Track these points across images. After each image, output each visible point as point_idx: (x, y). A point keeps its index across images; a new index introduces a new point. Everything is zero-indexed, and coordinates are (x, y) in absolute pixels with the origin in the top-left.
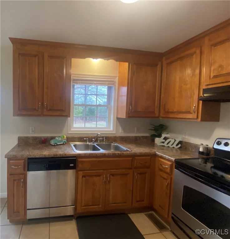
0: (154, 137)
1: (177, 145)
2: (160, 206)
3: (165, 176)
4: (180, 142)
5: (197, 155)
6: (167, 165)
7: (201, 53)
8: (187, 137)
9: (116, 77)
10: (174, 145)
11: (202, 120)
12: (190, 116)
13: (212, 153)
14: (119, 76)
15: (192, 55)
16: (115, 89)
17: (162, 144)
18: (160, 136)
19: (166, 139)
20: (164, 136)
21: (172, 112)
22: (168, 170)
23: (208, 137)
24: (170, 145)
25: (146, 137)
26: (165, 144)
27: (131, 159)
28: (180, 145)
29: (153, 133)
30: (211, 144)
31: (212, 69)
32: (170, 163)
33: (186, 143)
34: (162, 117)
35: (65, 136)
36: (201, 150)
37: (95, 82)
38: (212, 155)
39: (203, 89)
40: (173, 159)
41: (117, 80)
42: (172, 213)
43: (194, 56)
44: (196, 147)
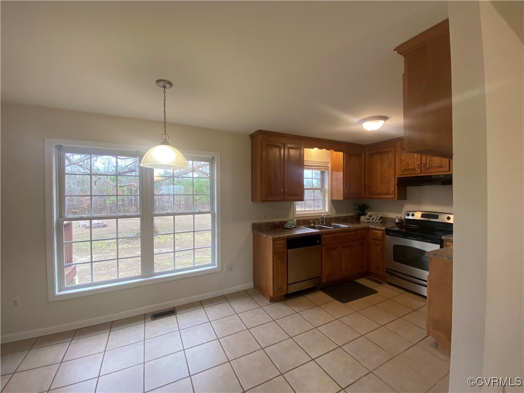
0: (359, 215)
1: (379, 220)
2: (376, 268)
3: (379, 243)
4: (381, 218)
5: (394, 225)
6: (379, 234)
7: (395, 152)
8: (385, 213)
9: (329, 162)
10: (377, 221)
11: (398, 199)
12: (390, 197)
13: (404, 222)
14: (331, 162)
15: (389, 152)
16: (328, 174)
17: (368, 221)
18: (364, 214)
19: (370, 216)
20: (369, 214)
21: (376, 194)
22: (381, 238)
23: (400, 212)
24: (374, 221)
25: (352, 216)
26: (370, 221)
27: (354, 233)
28: (381, 220)
29: (359, 212)
30: (403, 216)
31: (403, 164)
32: (381, 232)
33: (385, 218)
34: (367, 198)
35: (295, 220)
36: (397, 221)
37: (314, 168)
38: (404, 224)
39: (398, 178)
40: (384, 228)
41: (330, 165)
42: (386, 268)
43: (390, 153)
44: (393, 220)
